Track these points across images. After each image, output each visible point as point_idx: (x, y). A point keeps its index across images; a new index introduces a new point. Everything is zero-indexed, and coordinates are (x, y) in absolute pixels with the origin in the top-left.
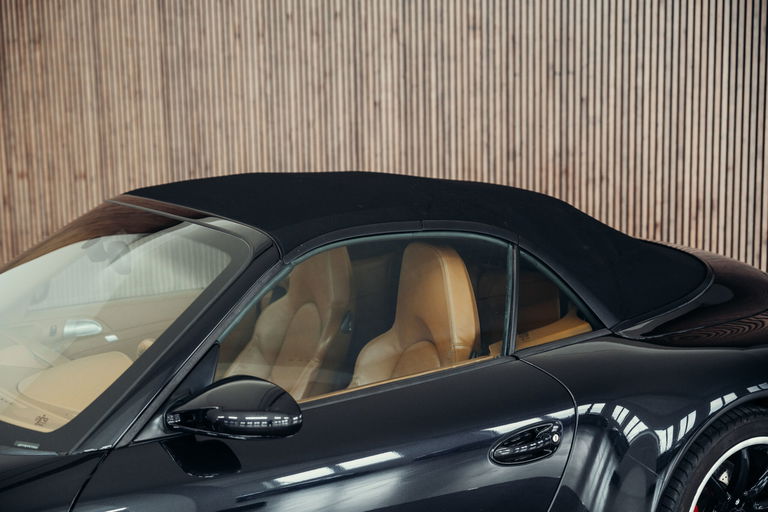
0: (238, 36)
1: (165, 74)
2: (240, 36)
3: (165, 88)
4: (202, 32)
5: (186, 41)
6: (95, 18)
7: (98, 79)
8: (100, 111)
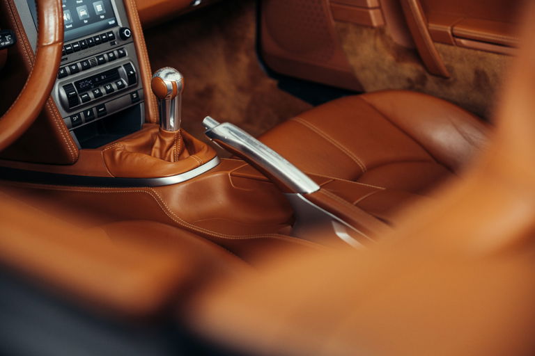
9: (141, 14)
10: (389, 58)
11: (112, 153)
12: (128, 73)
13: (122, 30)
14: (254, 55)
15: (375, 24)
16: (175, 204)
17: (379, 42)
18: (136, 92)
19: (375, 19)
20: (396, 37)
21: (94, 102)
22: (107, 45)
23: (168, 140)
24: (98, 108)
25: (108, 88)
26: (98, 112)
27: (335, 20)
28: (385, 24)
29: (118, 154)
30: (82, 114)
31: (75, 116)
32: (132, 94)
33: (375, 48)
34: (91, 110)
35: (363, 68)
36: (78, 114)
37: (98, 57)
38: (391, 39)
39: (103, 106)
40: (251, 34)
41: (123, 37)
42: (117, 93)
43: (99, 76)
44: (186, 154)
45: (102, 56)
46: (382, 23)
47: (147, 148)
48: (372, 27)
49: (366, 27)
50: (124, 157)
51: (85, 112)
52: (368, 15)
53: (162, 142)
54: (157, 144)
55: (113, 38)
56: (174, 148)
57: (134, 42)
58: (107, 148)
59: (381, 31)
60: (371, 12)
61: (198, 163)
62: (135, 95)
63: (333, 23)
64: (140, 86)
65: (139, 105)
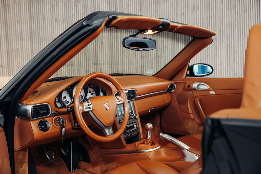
0: (56, 21)
1: (31, 32)
2: (57, 21)
3: (31, 37)
4: (44, 19)
5: (38, 22)
6: (5, 14)
7: (7, 34)
8: (7, 45)
9: (139, 113)
10: (197, 126)
11: (135, 145)
12: (137, 126)
13: (135, 116)
14: (159, 127)
15: (192, 117)
16: (151, 156)
17: (193, 122)
18: (138, 131)
19: (192, 116)
20: (198, 121)
21: (130, 133)
22: (132, 120)
23: (149, 141)
24: (130, 134)
25: (132, 130)
26: (130, 135)
27: (181, 117)
28: (195, 118)
29: (137, 145)
30: (127, 136)
31: (125, 136)
32: (137, 132)
33: (193, 124)
34: (129, 135)
35: (190, 129)
36: (126, 136)
37: (130, 122)
38: (196, 121)
39: (131, 134)
40: (159, 122)
41: (135, 118)
42: (132, 132)
43: (130, 127)
44: (152, 145)
45: (131, 122)
46: (194, 117)
47: (144, 143)
48: (192, 118)
49: (190, 118)
50: (138, 145)
51: (128, 135)
52: (190, 115)
53: (147, 142)
54: (146, 142)
55: (133, 118)
56: (150, 143)
57: (137, 119)
58: (134, 143)
59: (194, 119)
60: (191, 115)
61: (157, 146)
62: (138, 132)
63: (181, 118)
64: (139, 130)
65: (138, 135)
